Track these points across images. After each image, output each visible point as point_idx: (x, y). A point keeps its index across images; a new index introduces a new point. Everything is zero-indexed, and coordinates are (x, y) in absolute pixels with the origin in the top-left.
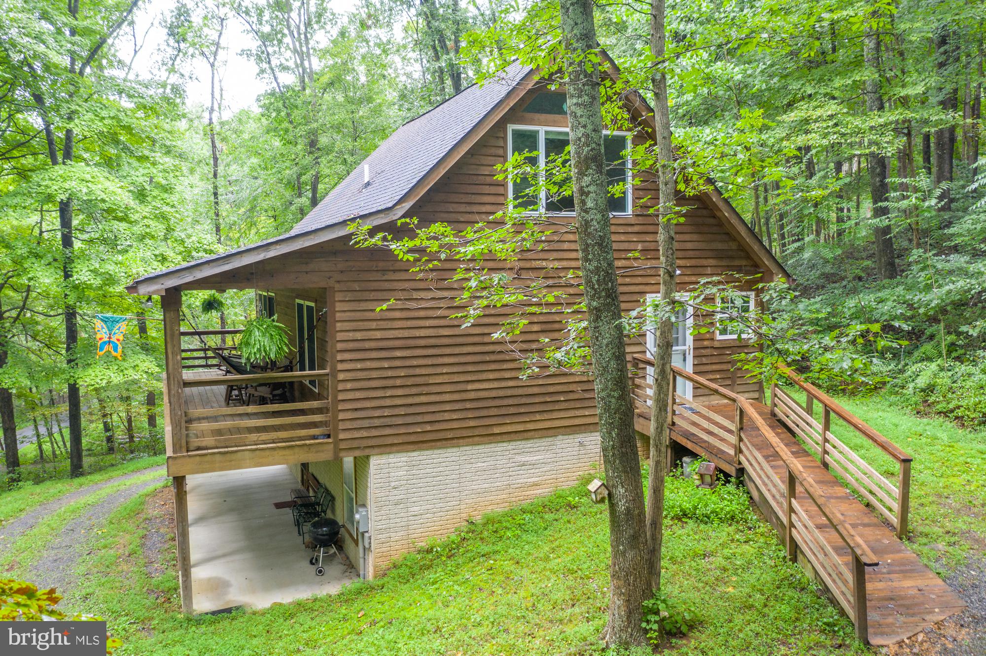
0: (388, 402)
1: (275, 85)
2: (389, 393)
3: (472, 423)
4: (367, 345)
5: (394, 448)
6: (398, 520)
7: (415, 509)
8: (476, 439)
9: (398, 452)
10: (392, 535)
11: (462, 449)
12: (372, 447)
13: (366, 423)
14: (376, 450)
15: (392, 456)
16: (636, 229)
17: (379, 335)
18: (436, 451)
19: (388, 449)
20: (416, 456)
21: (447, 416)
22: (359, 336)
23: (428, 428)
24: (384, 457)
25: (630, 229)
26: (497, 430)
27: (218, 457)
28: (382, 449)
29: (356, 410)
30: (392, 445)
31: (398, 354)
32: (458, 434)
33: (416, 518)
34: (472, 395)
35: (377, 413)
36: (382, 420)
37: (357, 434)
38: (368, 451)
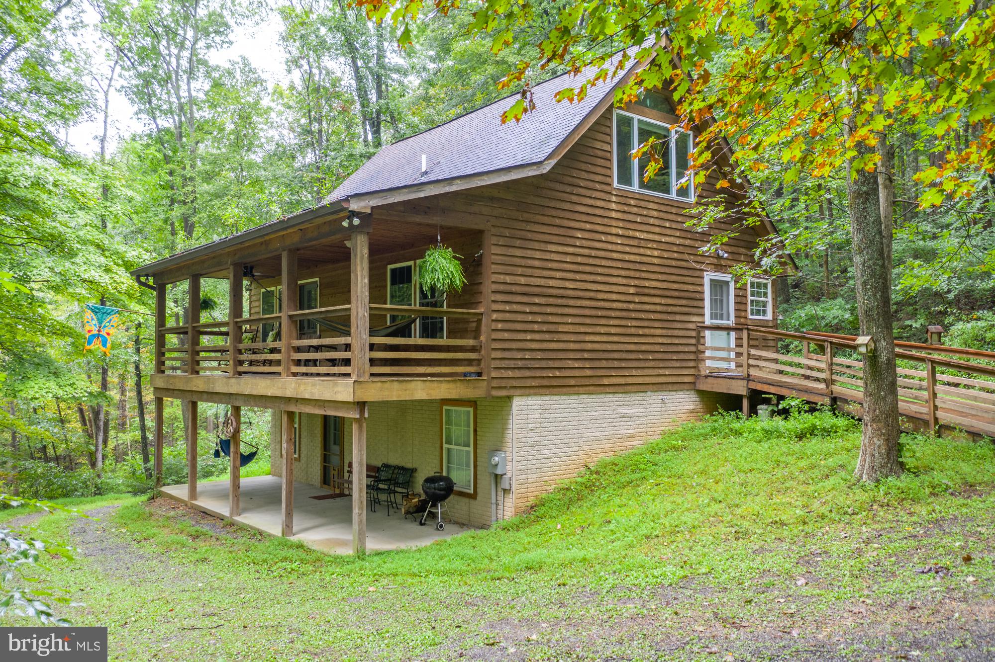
3: (588, 373)
4: (514, 289)
5: (532, 391)
6: (534, 462)
7: (547, 451)
8: (591, 388)
9: (535, 394)
10: (529, 476)
11: (581, 397)
12: (515, 387)
13: (512, 364)
14: (518, 392)
15: (530, 398)
17: (523, 280)
18: (562, 397)
20: (548, 400)
22: (508, 279)
23: (558, 373)
26: (606, 381)
28: (527, 391)
29: (504, 350)
30: (530, 387)
31: (537, 300)
32: (578, 382)
33: (547, 461)
34: (589, 346)
35: (519, 355)
36: (523, 362)
37: (504, 374)
38: (511, 392)
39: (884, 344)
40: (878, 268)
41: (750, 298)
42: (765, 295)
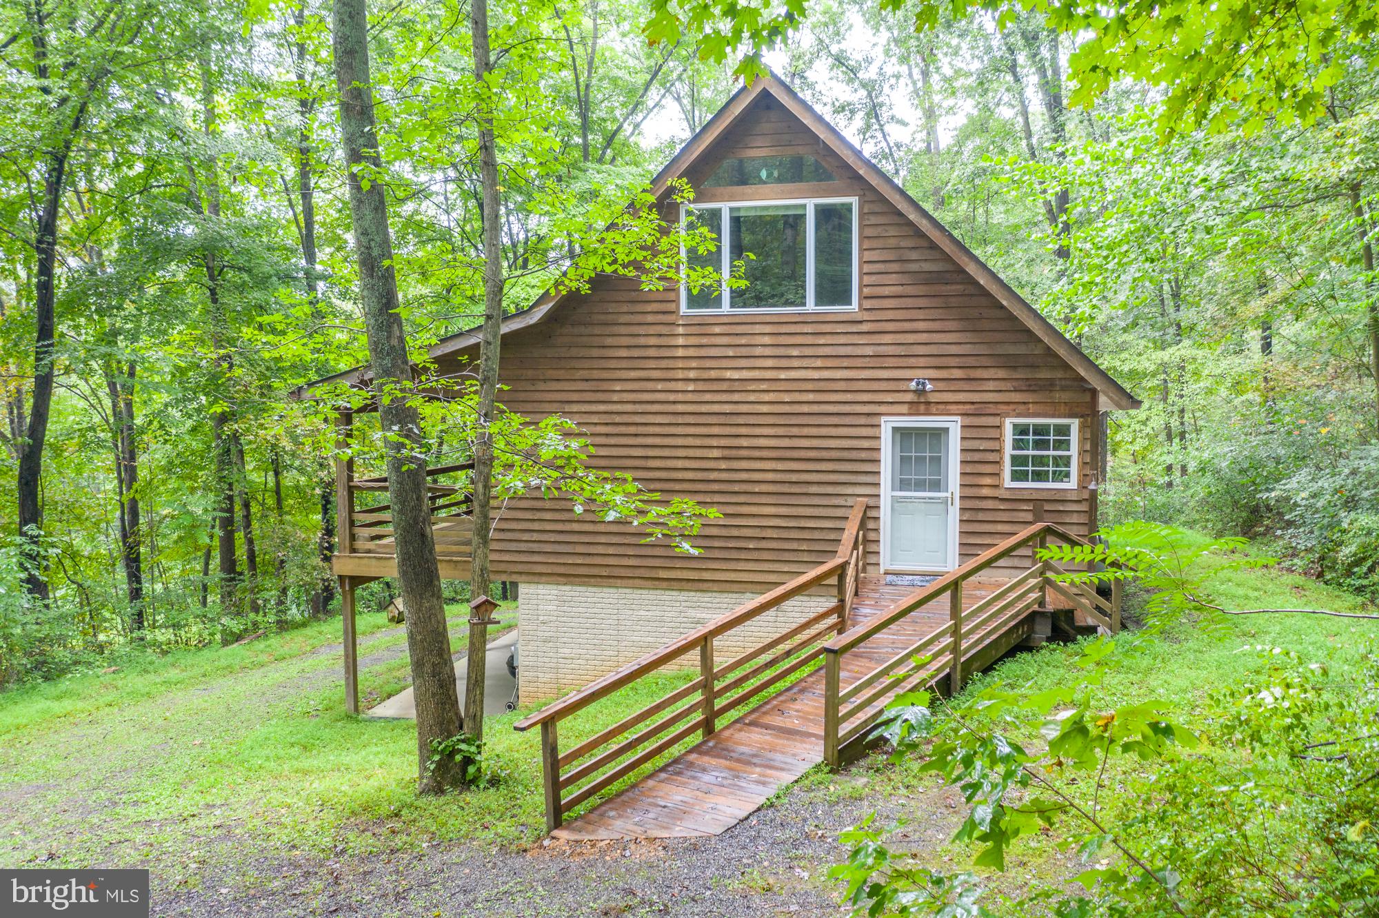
0: (536, 526)
2: (538, 515)
3: (632, 562)
5: (544, 579)
6: (547, 660)
7: (566, 650)
8: (637, 582)
9: (548, 583)
10: (541, 675)
11: (620, 590)
12: (521, 573)
13: (514, 546)
14: (524, 578)
15: (541, 586)
16: (865, 327)
18: (590, 589)
19: (536, 579)
20: (567, 590)
21: (601, 550)
23: (581, 560)
24: (533, 586)
25: (855, 328)
26: (663, 574)
27: (374, 562)
30: (541, 574)
32: (616, 572)
33: (569, 661)
35: (525, 537)
36: (531, 545)
37: (507, 557)
38: (515, 578)
41: (1008, 450)
42: (1063, 444)
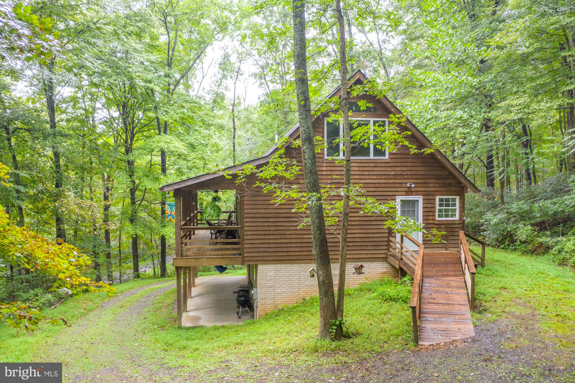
0: (266, 241)
1: (268, 90)
2: (267, 237)
3: (305, 253)
4: (258, 215)
5: (269, 262)
6: (270, 295)
7: (278, 290)
9: (271, 264)
10: (267, 301)
12: (259, 261)
13: (256, 250)
14: (261, 262)
15: (268, 265)
16: (391, 165)
17: (263, 211)
18: (288, 265)
19: (266, 262)
20: (279, 266)
21: (293, 249)
22: (254, 211)
23: (285, 254)
24: (264, 265)
25: (387, 165)
27: (193, 260)
28: (264, 262)
29: (252, 244)
30: (268, 260)
31: (272, 220)
32: (299, 258)
33: (278, 295)
34: (306, 241)
35: (261, 246)
36: (264, 249)
37: (252, 255)
38: (257, 263)
39: (321, 272)
40: (317, 235)
41: (437, 207)
42: (454, 205)
